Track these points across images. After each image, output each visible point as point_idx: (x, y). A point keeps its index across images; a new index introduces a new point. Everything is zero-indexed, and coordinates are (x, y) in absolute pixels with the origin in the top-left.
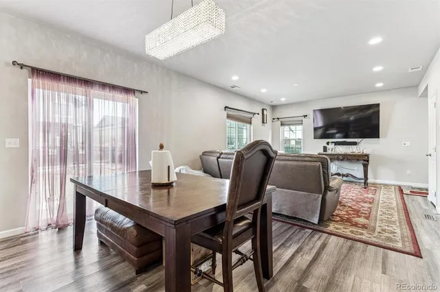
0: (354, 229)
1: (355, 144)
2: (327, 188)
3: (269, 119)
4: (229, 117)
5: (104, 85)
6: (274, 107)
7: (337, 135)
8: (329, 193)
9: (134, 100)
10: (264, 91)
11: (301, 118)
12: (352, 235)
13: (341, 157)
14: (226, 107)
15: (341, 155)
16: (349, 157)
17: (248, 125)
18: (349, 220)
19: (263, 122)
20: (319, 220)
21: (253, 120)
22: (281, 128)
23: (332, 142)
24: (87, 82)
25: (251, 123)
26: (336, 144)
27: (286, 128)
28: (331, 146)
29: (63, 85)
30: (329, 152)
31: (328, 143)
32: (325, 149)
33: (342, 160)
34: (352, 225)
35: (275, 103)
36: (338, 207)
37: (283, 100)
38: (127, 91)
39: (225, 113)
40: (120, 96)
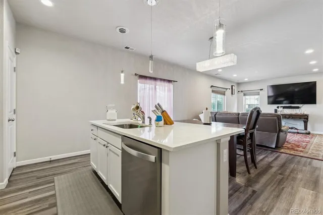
0: (295, 152)
1: (298, 108)
2: (280, 130)
3: (236, 92)
4: (213, 91)
5: (161, 80)
6: (239, 84)
7: (285, 102)
8: (281, 133)
9: (171, 86)
10: (235, 75)
11: (258, 91)
12: (294, 154)
13: (287, 117)
14: (212, 86)
15: (288, 115)
16: (293, 117)
17: (223, 96)
18: (292, 149)
19: (232, 94)
20: (276, 147)
21: (226, 93)
22: (244, 97)
23: (281, 107)
24: (155, 79)
25: (224, 95)
26: (284, 107)
27: (247, 97)
28: (280, 109)
29: (148, 81)
30: (279, 113)
31: (278, 107)
32: (276, 111)
33: (288, 118)
34: (295, 150)
35: (240, 82)
36: (286, 143)
37: (246, 80)
38: (169, 81)
39: (211, 89)
40: (166, 84)
